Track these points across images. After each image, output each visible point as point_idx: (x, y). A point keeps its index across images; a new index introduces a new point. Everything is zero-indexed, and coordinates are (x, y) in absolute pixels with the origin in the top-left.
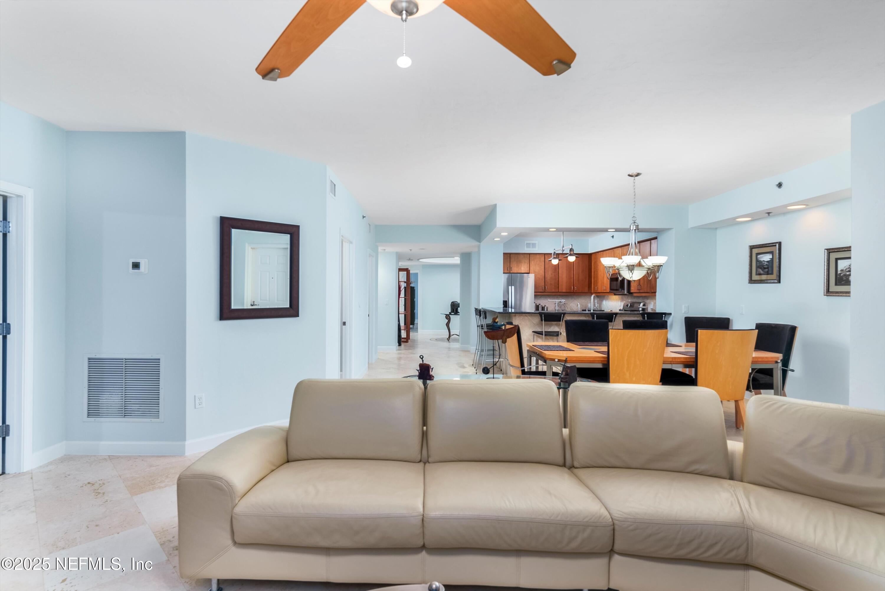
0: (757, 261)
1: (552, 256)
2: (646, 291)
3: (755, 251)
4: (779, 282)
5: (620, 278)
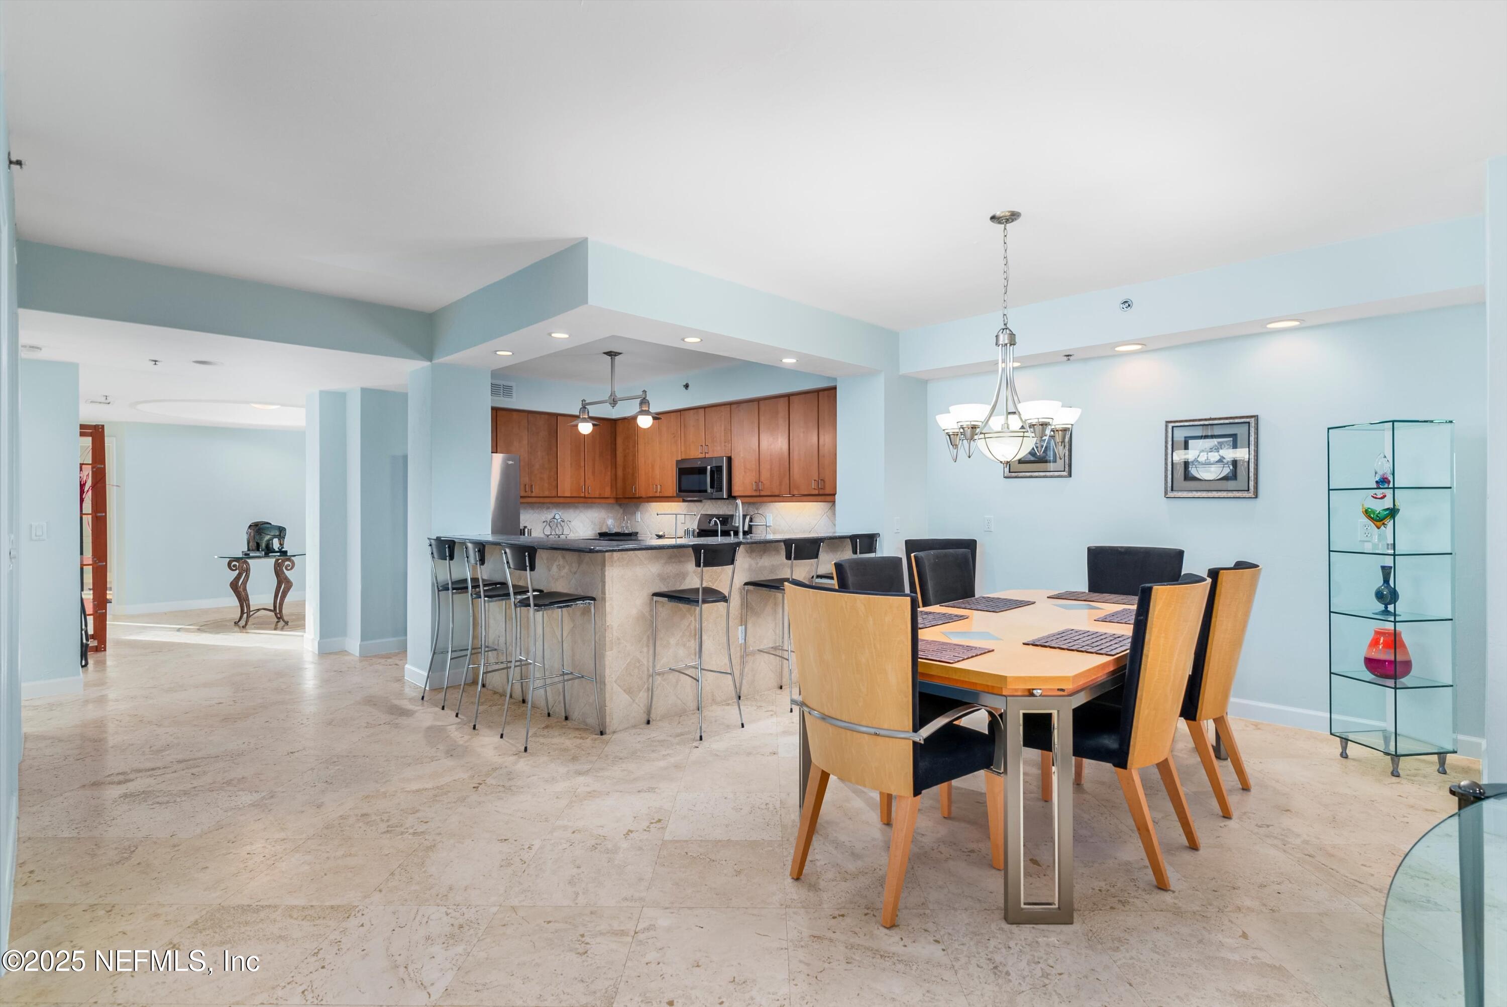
2: (776, 493)
4: (1071, 475)
5: (709, 467)
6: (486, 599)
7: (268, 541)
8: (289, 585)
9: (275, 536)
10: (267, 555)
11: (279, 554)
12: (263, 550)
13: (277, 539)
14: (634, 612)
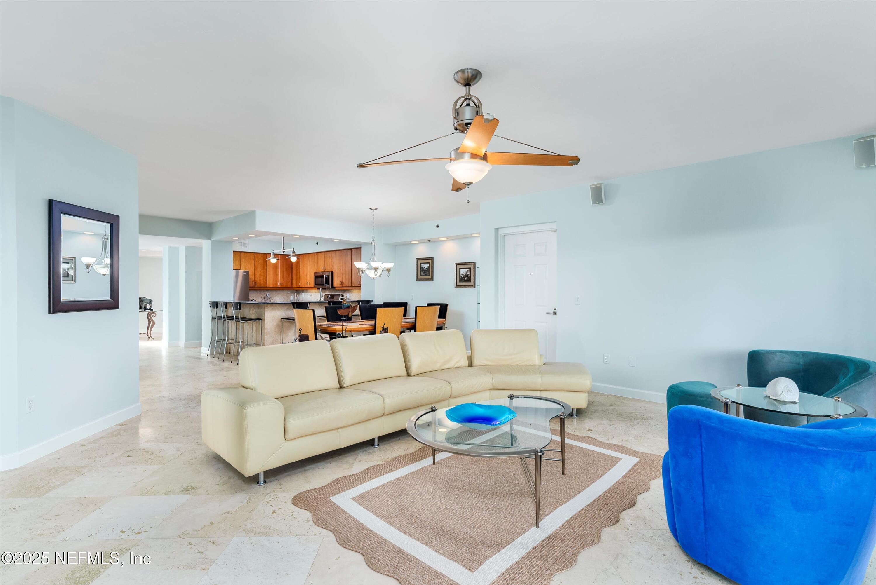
0: (421, 267)
1: (271, 255)
2: (348, 286)
3: (420, 262)
4: (433, 280)
5: (325, 276)
6: (227, 320)
7: (145, 305)
8: (154, 323)
9: (148, 303)
10: (145, 311)
11: (149, 310)
12: (143, 309)
13: (149, 304)
14: (275, 324)
